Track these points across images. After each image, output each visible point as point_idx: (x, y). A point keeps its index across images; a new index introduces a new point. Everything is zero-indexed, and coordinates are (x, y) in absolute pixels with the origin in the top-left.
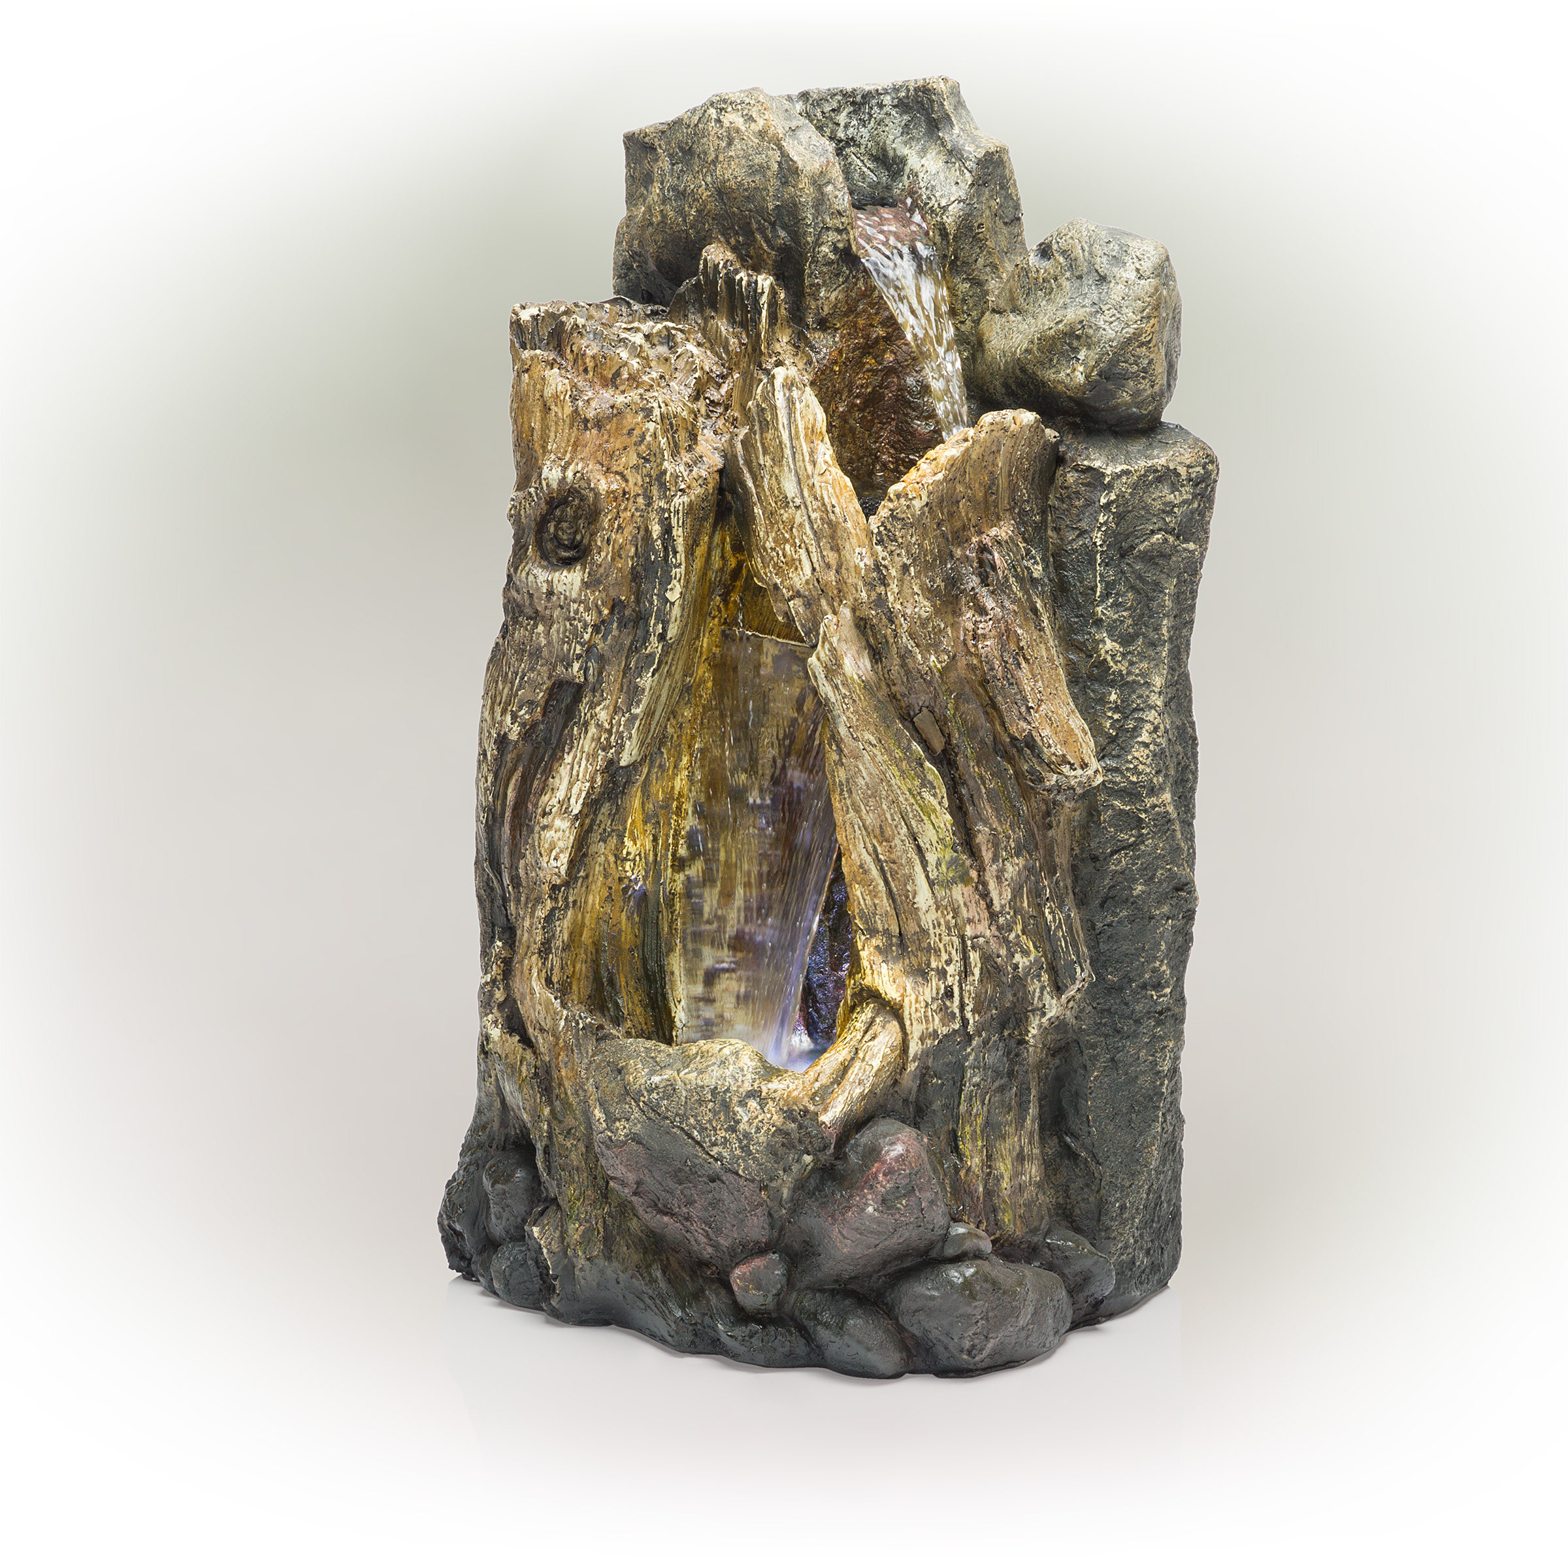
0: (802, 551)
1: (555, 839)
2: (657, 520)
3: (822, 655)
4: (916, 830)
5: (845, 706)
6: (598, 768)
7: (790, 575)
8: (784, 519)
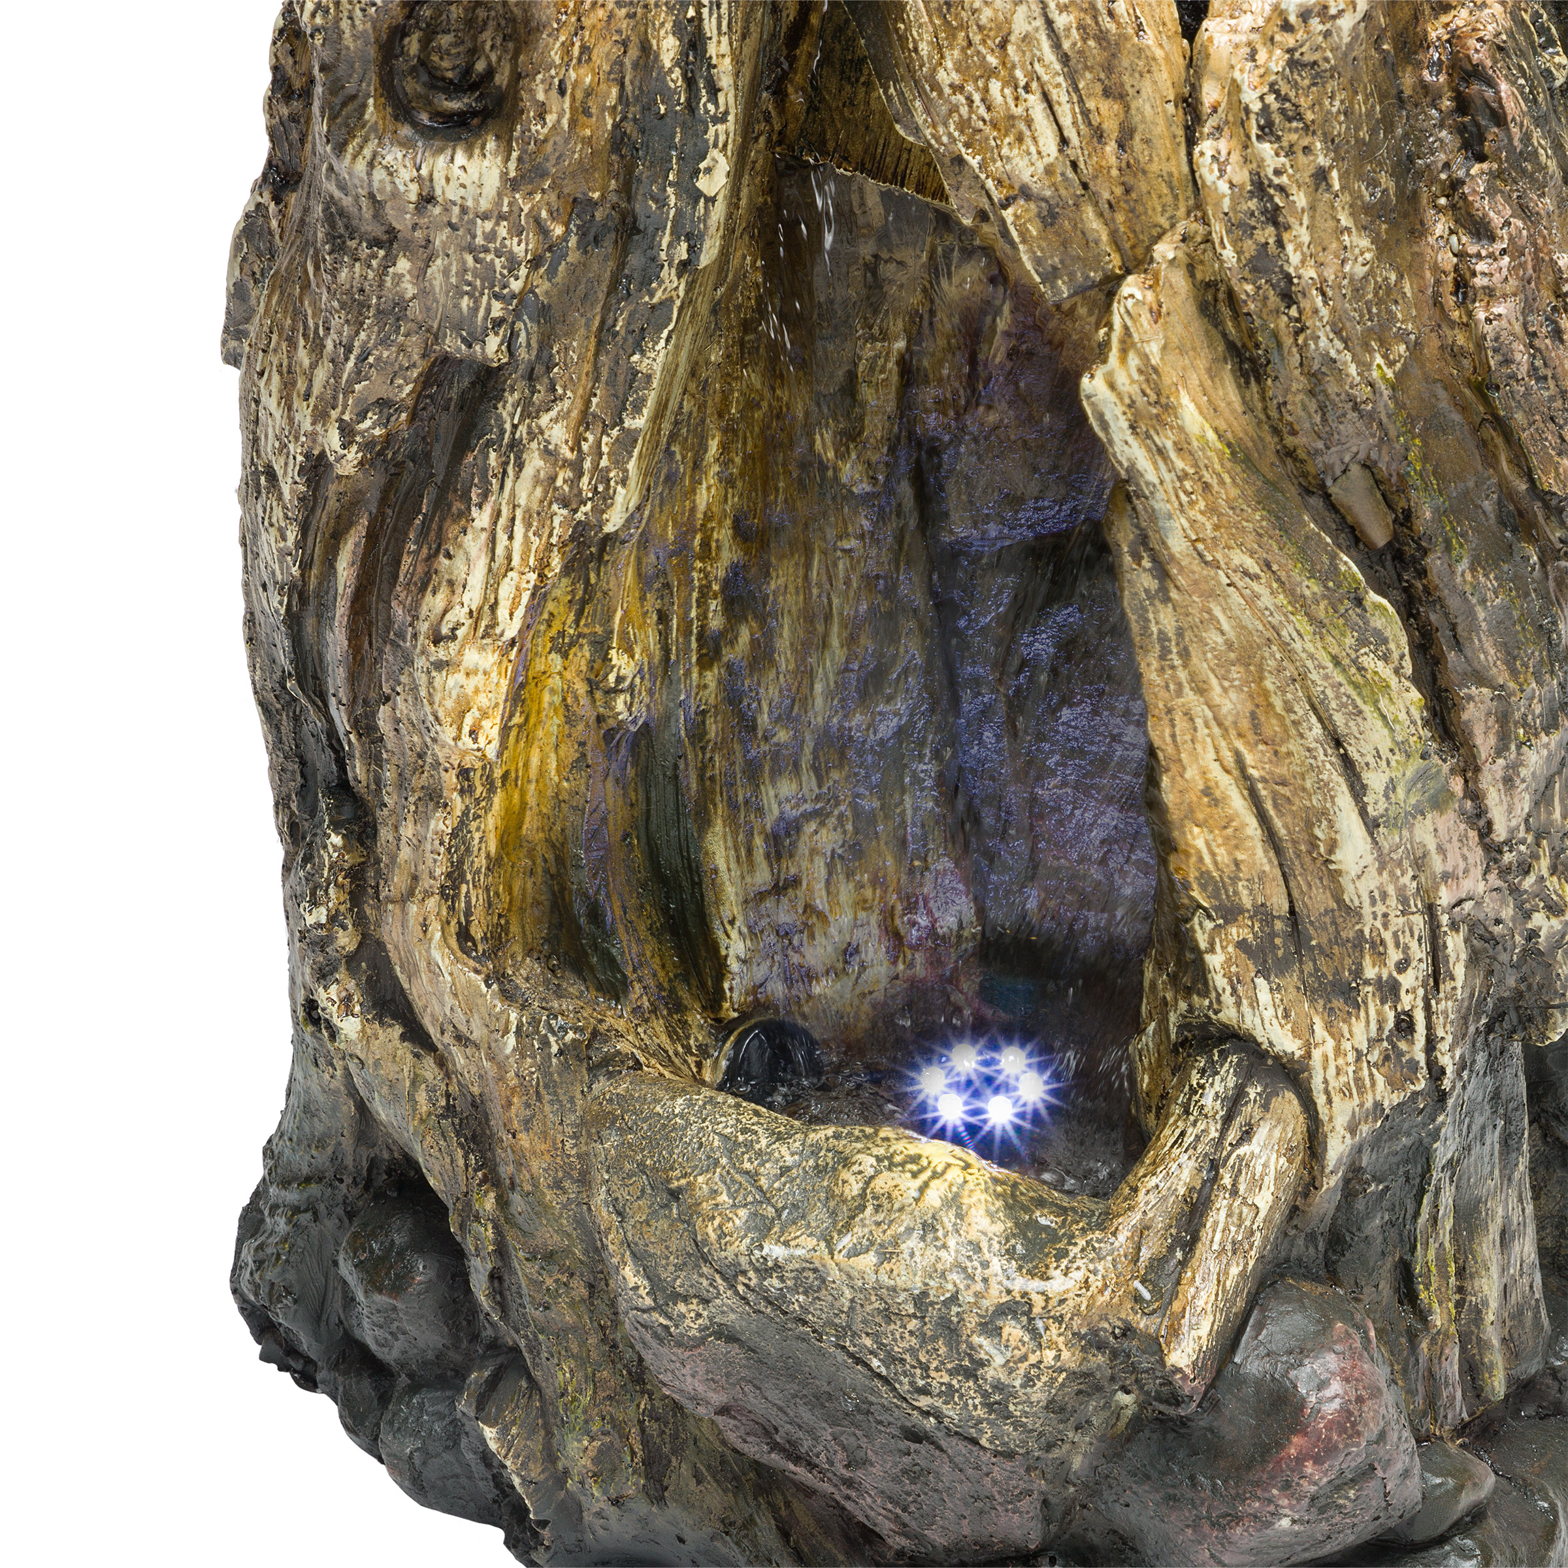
0: (1034, 100)
1: (469, 690)
2: (669, 26)
3: (1121, 379)
4: (1342, 729)
5: (1184, 498)
6: (554, 540)
7: (1005, 151)
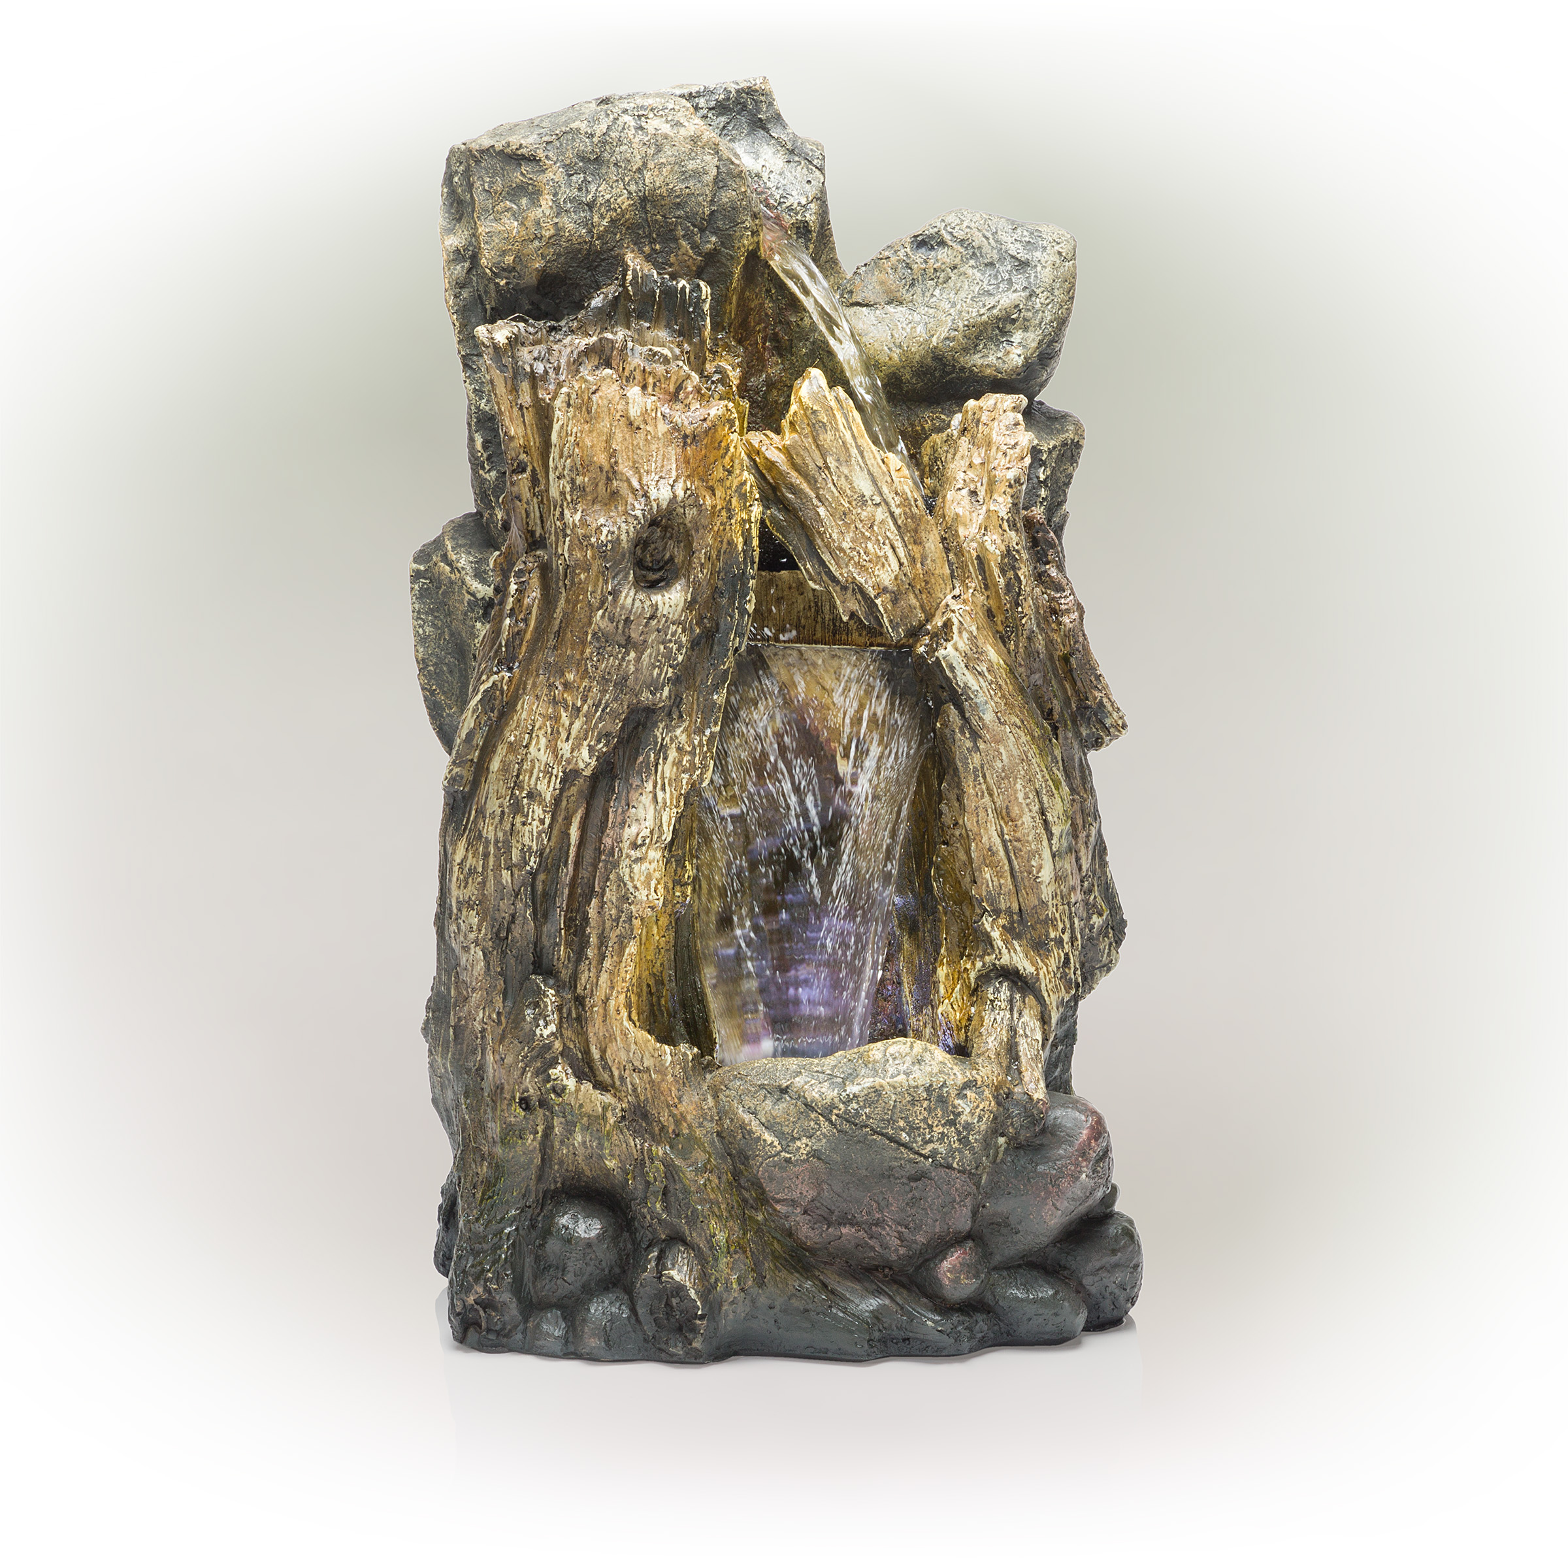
0: (887, 548)
1: (652, 871)
2: (740, 532)
3: (961, 645)
4: (1046, 805)
5: (992, 693)
6: (683, 792)
7: (876, 573)
8: (863, 518)
